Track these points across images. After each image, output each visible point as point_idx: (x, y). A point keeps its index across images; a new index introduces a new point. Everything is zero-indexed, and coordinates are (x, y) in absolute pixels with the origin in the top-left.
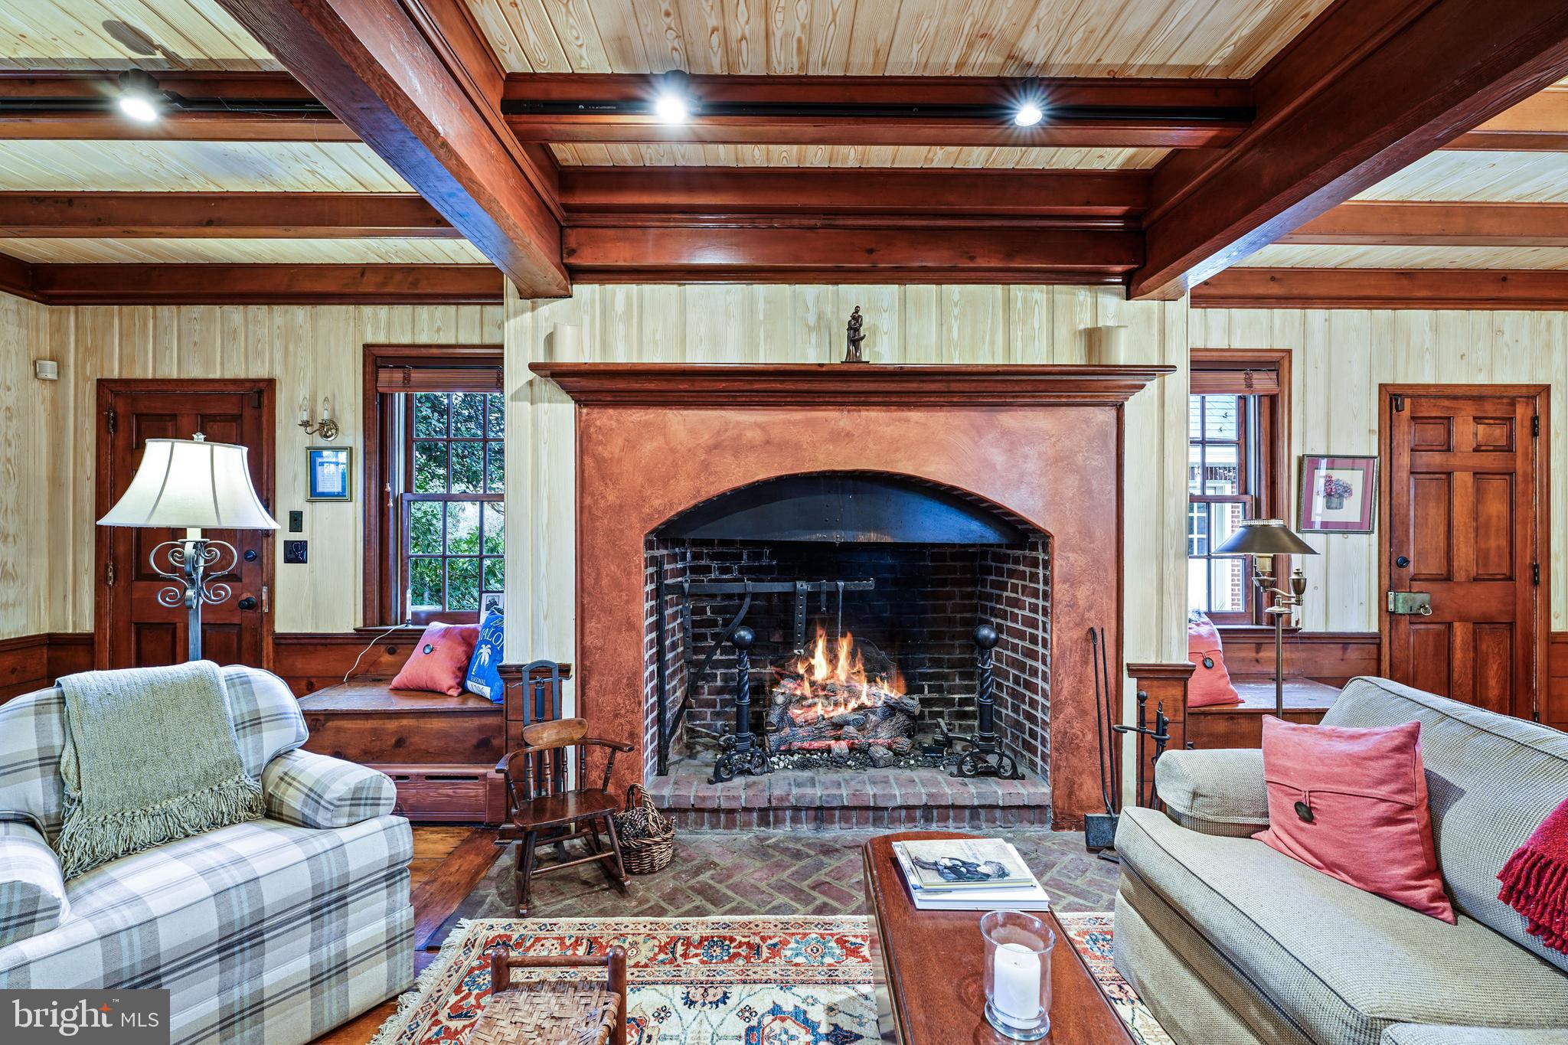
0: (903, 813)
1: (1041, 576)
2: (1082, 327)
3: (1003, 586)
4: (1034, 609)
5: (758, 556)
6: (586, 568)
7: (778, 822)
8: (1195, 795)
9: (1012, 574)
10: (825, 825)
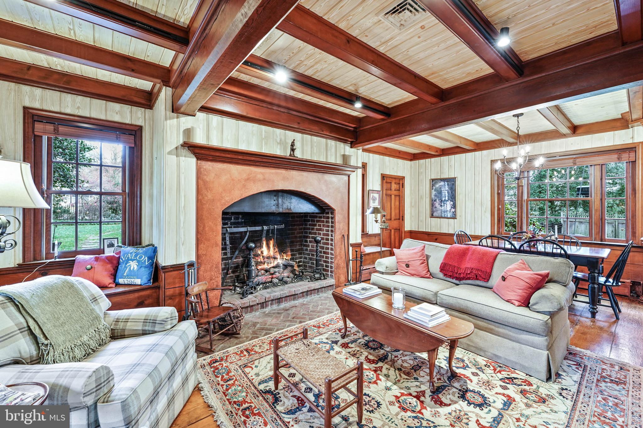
0: (301, 294)
1: (330, 221)
2: (342, 154)
3: (315, 225)
4: (328, 231)
5: (238, 218)
6: (199, 224)
7: (267, 306)
8: (387, 267)
9: (318, 221)
10: (281, 304)
